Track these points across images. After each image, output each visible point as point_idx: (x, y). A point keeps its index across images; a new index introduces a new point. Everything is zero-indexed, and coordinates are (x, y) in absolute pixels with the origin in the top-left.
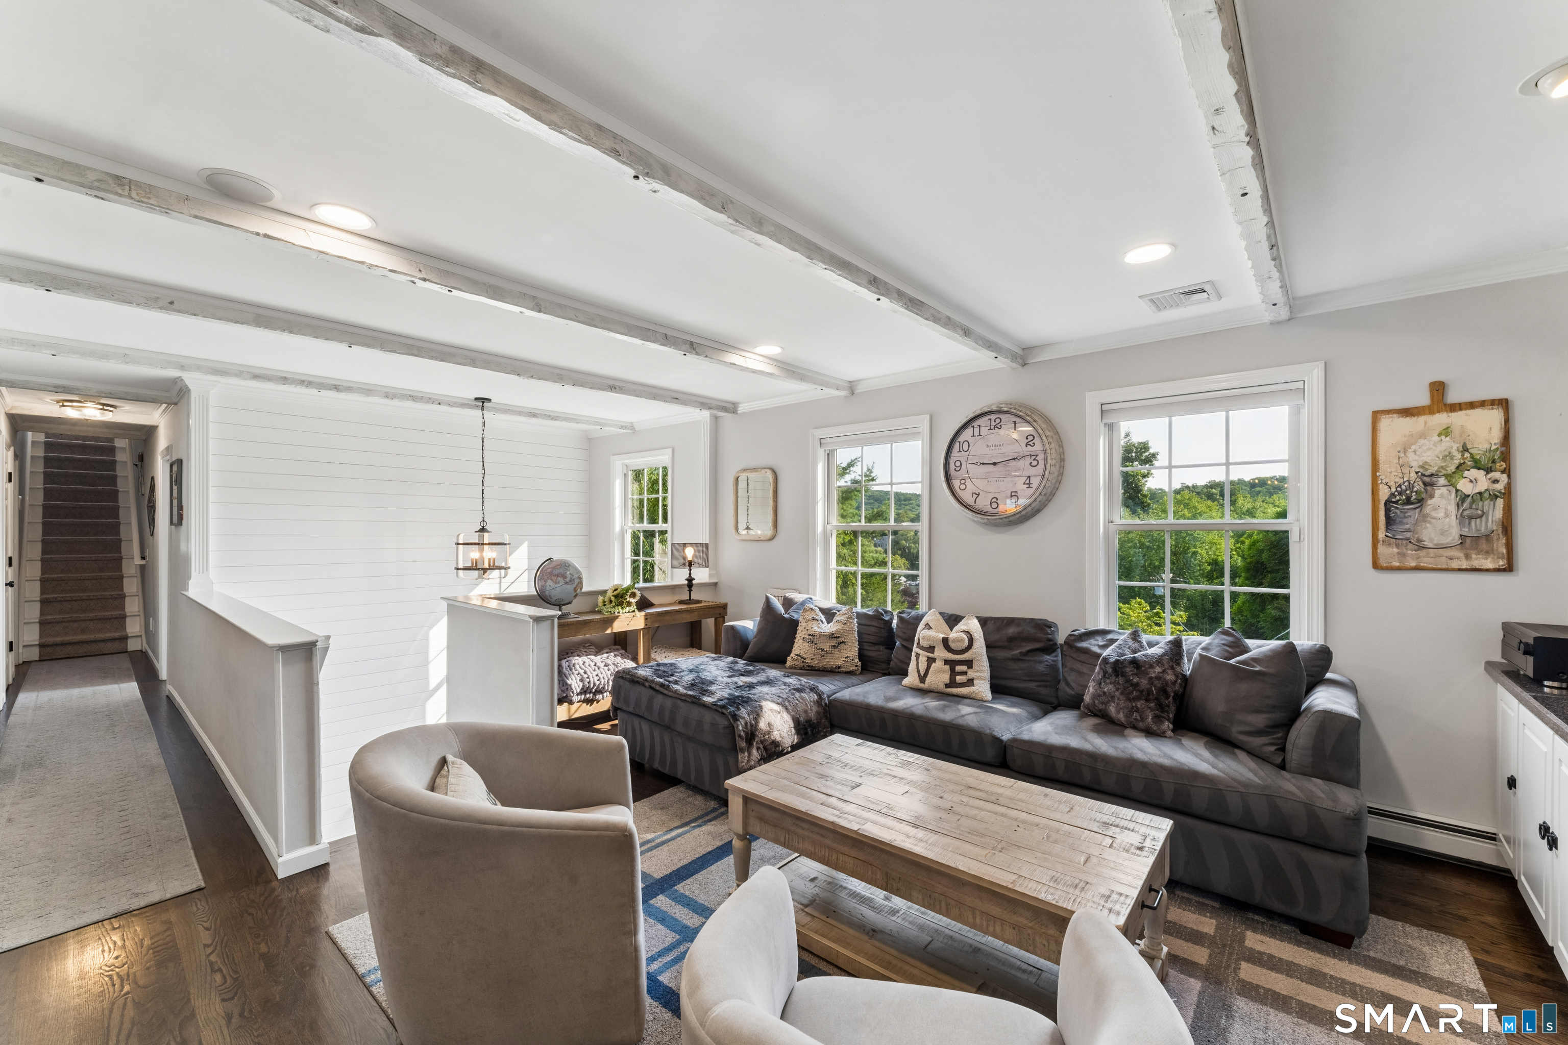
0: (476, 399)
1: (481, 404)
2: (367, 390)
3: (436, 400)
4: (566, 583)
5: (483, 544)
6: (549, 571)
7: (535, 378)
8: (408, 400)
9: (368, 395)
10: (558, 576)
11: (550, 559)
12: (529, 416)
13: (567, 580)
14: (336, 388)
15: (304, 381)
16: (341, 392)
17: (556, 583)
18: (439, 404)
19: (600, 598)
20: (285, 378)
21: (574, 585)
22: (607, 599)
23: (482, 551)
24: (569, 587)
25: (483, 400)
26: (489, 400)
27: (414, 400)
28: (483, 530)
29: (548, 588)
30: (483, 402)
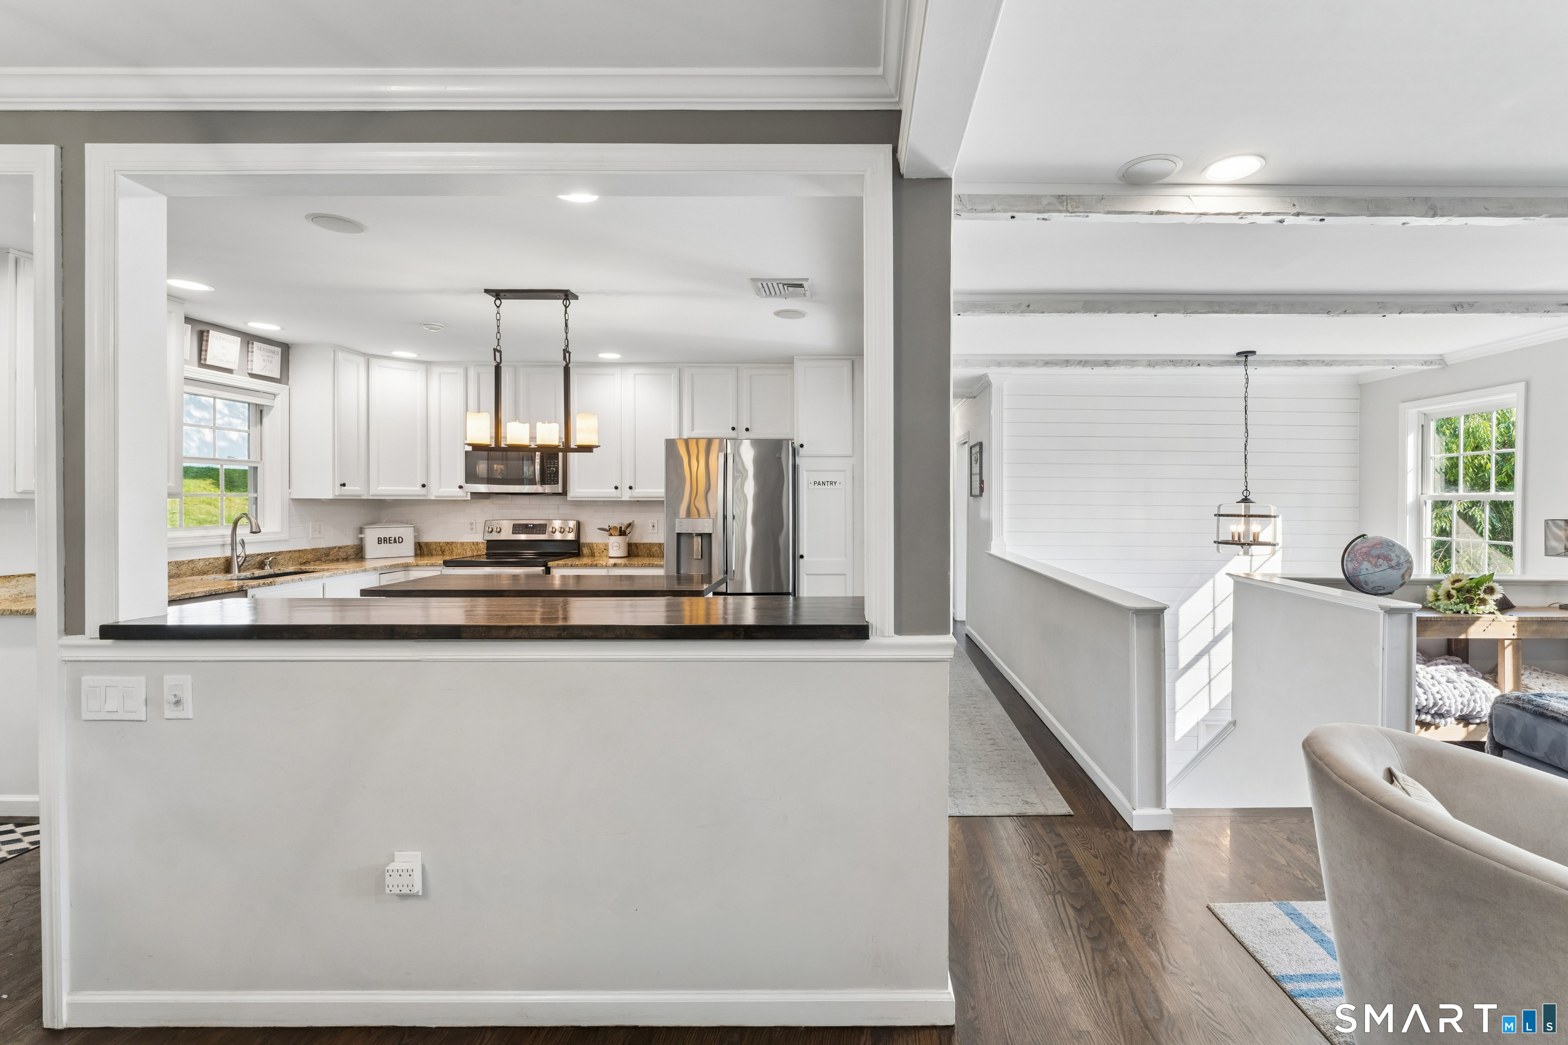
0: (1239, 354)
1: (1244, 359)
2: (1131, 362)
3: (1196, 361)
4: (1392, 567)
5: (1245, 516)
6: (1364, 550)
7: (1349, 313)
8: (1169, 365)
9: (1133, 366)
10: (1378, 557)
11: (1363, 535)
12: (1298, 365)
13: (1393, 563)
14: (1107, 363)
15: (1081, 361)
16: (1111, 366)
17: (1376, 566)
18: (1199, 365)
19: (1430, 591)
20: (1067, 361)
21: (1402, 571)
22: (1441, 593)
23: (1247, 524)
24: (1394, 572)
25: (1246, 354)
26: (1253, 353)
27: (1174, 365)
28: (1246, 500)
29: (1364, 572)
30: (1246, 357)
